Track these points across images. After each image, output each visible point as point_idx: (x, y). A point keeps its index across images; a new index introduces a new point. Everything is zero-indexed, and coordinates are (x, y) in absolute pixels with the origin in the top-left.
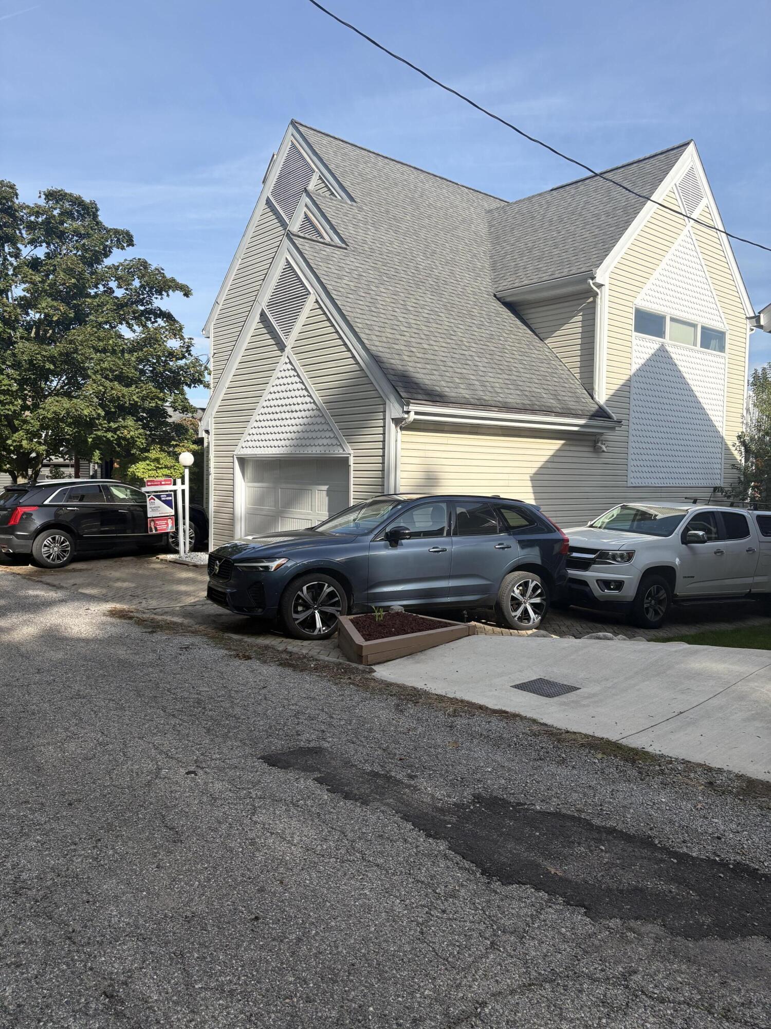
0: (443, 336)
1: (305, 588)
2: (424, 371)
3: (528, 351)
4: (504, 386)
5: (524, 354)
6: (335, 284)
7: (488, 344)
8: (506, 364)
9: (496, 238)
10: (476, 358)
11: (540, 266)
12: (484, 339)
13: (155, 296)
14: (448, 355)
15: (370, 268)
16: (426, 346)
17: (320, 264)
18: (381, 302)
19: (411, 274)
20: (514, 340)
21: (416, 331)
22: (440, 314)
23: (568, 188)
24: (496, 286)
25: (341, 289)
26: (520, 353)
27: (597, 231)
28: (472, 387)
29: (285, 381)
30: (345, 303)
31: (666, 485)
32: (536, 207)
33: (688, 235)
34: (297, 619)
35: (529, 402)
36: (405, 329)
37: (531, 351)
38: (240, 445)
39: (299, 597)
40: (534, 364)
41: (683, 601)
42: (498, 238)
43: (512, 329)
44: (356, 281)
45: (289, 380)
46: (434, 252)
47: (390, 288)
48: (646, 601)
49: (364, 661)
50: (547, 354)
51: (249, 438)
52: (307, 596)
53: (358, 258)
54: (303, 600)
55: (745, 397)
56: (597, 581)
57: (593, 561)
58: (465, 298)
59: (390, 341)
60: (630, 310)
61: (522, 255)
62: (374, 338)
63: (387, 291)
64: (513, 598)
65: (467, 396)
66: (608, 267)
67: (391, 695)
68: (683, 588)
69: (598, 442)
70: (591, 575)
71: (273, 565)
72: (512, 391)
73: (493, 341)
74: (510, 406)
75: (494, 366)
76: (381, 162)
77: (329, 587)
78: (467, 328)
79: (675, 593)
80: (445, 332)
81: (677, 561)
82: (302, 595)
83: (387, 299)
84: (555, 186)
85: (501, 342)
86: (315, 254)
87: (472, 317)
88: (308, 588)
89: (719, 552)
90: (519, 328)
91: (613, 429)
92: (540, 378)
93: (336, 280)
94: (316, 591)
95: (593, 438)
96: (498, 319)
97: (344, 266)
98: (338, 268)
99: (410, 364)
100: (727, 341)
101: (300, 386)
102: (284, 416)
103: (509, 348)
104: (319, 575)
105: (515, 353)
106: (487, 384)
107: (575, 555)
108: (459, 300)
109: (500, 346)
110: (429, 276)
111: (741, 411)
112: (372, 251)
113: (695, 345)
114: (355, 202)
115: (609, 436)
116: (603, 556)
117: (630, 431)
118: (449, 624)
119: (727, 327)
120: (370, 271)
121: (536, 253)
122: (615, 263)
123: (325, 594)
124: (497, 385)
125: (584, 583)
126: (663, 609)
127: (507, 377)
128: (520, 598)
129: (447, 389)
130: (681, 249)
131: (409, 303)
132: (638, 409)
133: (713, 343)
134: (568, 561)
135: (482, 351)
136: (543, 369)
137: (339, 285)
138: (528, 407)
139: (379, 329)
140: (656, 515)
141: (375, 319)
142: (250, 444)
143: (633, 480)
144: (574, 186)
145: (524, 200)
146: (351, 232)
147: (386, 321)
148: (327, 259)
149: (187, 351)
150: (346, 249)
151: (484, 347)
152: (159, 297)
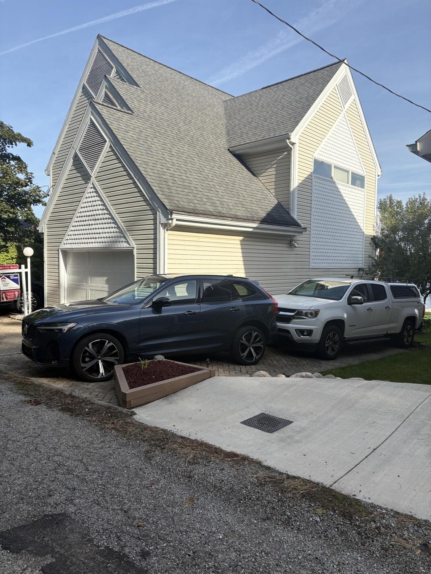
0: (196, 172)
1: (90, 345)
2: (184, 193)
3: (249, 184)
4: (235, 205)
5: (247, 186)
6: (123, 135)
7: (225, 178)
8: (236, 191)
9: (229, 116)
10: (217, 187)
11: (257, 132)
12: (222, 175)
13: (8, 145)
14: (199, 184)
15: (148, 127)
16: (184, 178)
17: (114, 122)
18: (154, 149)
19: (175, 133)
20: (241, 177)
21: (178, 168)
22: (194, 159)
23: (272, 87)
24: (229, 144)
25: (127, 139)
26: (245, 185)
27: (290, 111)
28: (214, 205)
29: (91, 199)
30: (129, 147)
31: (332, 267)
32: (254, 98)
33: (344, 116)
34: (85, 367)
35: (251, 216)
36: (170, 166)
37: (251, 184)
38: (62, 243)
39: (86, 351)
40: (253, 192)
41: (349, 340)
42: (230, 116)
43: (239, 171)
44: (138, 134)
45: (94, 199)
46: (191, 122)
47: (161, 140)
48: (327, 342)
49: (128, 405)
50: (261, 186)
51: (68, 238)
52: (92, 350)
53: (140, 121)
54: (89, 353)
55: (375, 216)
56: (296, 330)
57: (293, 317)
58: (210, 150)
59: (160, 172)
60: (311, 160)
61: (245, 126)
62: (149, 170)
63: (159, 142)
64: (242, 344)
65: (211, 210)
66: (298, 133)
67: (144, 441)
68: (349, 333)
69: (292, 241)
70: (292, 326)
71: (66, 328)
72: (240, 208)
73: (228, 177)
74: (239, 217)
75: (229, 192)
76: (157, 66)
77: (109, 343)
78: (211, 168)
79: (344, 336)
80: (197, 169)
81: (345, 316)
82: (88, 350)
83: (159, 147)
84: (265, 86)
85: (233, 178)
86: (110, 116)
87: (215, 162)
88: (92, 344)
89: (369, 309)
90: (243, 170)
91: (301, 233)
92: (257, 200)
93: (124, 133)
94: (99, 346)
95: (289, 239)
96: (231, 164)
97: (130, 124)
98: (126, 126)
99: (173, 188)
100: (366, 182)
101: (100, 203)
102: (90, 222)
103: (237, 181)
104: (101, 334)
105: (242, 185)
106: (224, 203)
107: (281, 313)
108: (206, 151)
109: (232, 180)
110: (187, 135)
111: (373, 223)
112: (150, 117)
113: (348, 183)
114: (139, 87)
115: (299, 237)
116: (299, 314)
117: (311, 234)
118: (197, 368)
119: (366, 173)
120: (148, 130)
121: (254, 125)
122: (302, 131)
123: (107, 348)
124: (230, 204)
125: (287, 331)
126: (337, 347)
127: (236, 199)
128: (246, 343)
129: (198, 205)
130: (340, 124)
131: (173, 151)
132: (316, 221)
133: (358, 182)
134: (277, 317)
135: (221, 183)
136: (259, 195)
137: (126, 136)
138: (250, 218)
139: (153, 165)
140: (328, 286)
141: (150, 158)
142: (69, 241)
143: (313, 265)
144: (276, 86)
145: (246, 94)
146: (136, 105)
147: (158, 160)
148: (118, 120)
149: (29, 182)
150: (132, 114)
151: (222, 180)
152: (11, 146)
